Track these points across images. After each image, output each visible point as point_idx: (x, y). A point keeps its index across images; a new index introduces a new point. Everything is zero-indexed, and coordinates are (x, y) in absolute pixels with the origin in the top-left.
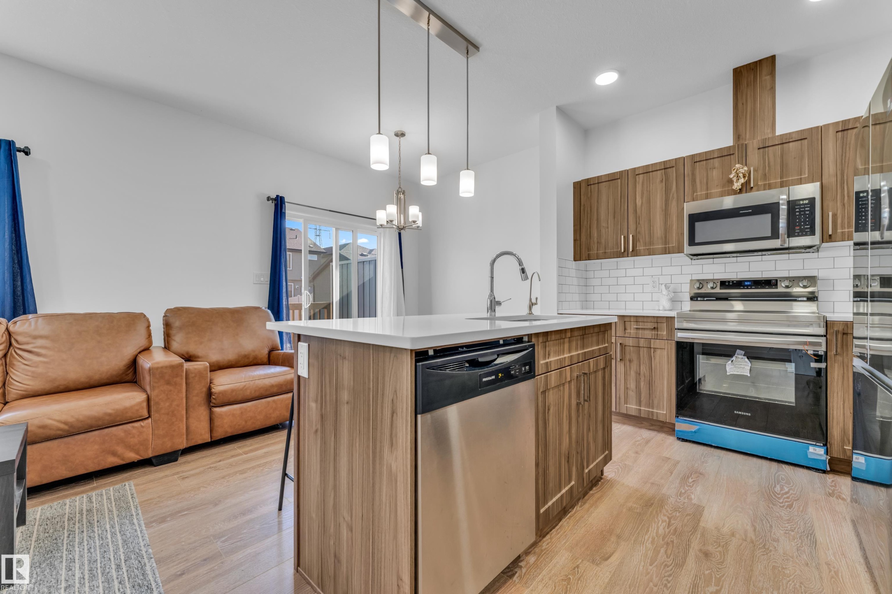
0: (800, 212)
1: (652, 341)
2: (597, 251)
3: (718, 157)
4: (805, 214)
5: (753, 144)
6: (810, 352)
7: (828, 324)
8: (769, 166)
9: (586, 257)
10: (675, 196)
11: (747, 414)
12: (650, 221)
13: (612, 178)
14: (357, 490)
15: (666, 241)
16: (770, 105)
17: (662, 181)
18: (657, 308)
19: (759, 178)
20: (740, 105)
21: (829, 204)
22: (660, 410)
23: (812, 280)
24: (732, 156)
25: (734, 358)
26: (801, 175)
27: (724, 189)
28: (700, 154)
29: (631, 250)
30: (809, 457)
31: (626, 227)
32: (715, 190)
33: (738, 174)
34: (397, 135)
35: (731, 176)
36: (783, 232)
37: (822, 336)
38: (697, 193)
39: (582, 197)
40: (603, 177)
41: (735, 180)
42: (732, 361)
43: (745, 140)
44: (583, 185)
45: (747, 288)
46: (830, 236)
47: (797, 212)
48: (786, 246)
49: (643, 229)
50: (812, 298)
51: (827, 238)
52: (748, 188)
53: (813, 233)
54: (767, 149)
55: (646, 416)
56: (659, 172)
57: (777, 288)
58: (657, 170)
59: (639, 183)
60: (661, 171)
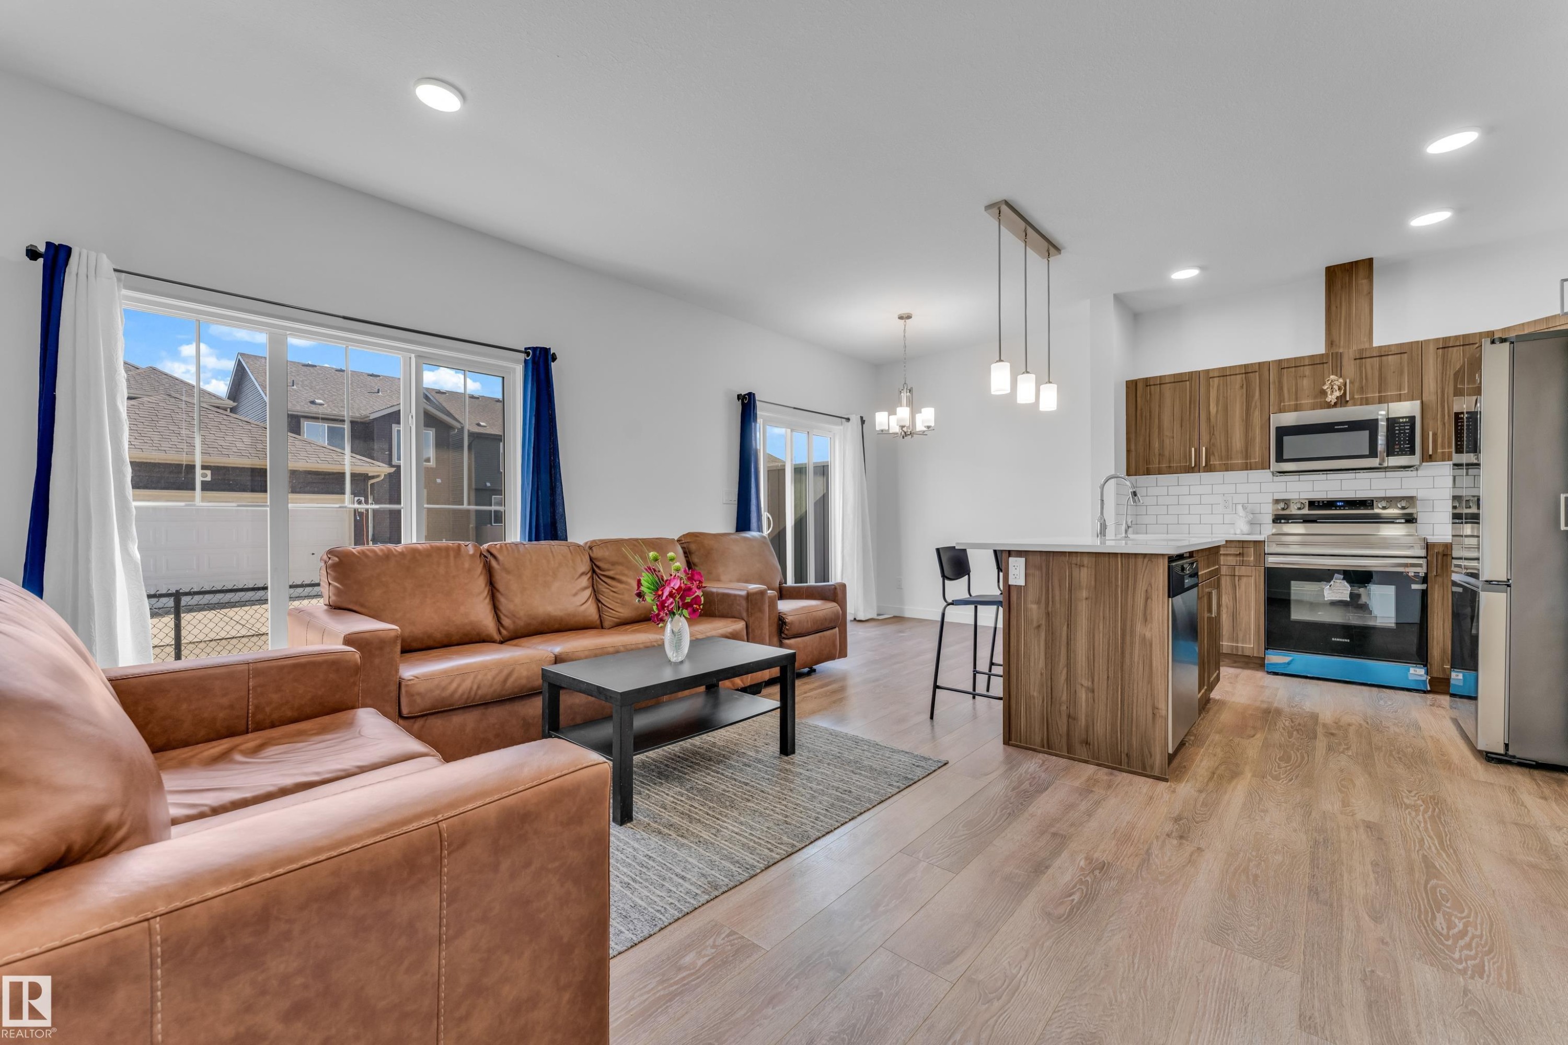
0: (1399, 430)
1: (1237, 568)
2: (1159, 464)
3: (1309, 365)
4: (1405, 433)
5: (1349, 354)
6: (1411, 574)
7: (1428, 546)
8: (1366, 379)
9: (1144, 472)
10: (1258, 404)
11: (1346, 640)
12: (1228, 432)
13: (1179, 379)
14: (1101, 660)
15: (1247, 454)
16: (1367, 311)
17: (1242, 387)
18: (1232, 531)
19: (1355, 391)
20: (1333, 308)
21: (1430, 423)
22: (1246, 644)
23: (1411, 500)
24: (1325, 365)
25: (1332, 583)
26: (1400, 390)
27: (1316, 401)
28: (1288, 360)
29: (1204, 465)
30: (1410, 678)
31: (1196, 437)
32: (1306, 401)
33: (1332, 386)
34: (901, 318)
35: (1325, 387)
36: (1382, 450)
37: (1422, 557)
38: (1284, 402)
39: (1139, 399)
40: (1167, 377)
41: (1329, 393)
42: (1330, 586)
43: (1339, 347)
44: (1140, 386)
45: (1340, 509)
46: (1430, 456)
47: (1397, 430)
48: (1385, 465)
49: (1218, 441)
50: (1410, 519)
51: (1428, 458)
52: (1343, 401)
53: (1412, 452)
54: (1364, 360)
55: (1230, 652)
56: (1238, 376)
57: (1373, 509)
58: (1236, 374)
59: (1213, 388)
60: (1241, 376)
